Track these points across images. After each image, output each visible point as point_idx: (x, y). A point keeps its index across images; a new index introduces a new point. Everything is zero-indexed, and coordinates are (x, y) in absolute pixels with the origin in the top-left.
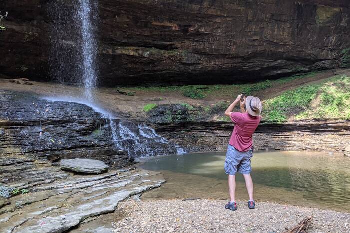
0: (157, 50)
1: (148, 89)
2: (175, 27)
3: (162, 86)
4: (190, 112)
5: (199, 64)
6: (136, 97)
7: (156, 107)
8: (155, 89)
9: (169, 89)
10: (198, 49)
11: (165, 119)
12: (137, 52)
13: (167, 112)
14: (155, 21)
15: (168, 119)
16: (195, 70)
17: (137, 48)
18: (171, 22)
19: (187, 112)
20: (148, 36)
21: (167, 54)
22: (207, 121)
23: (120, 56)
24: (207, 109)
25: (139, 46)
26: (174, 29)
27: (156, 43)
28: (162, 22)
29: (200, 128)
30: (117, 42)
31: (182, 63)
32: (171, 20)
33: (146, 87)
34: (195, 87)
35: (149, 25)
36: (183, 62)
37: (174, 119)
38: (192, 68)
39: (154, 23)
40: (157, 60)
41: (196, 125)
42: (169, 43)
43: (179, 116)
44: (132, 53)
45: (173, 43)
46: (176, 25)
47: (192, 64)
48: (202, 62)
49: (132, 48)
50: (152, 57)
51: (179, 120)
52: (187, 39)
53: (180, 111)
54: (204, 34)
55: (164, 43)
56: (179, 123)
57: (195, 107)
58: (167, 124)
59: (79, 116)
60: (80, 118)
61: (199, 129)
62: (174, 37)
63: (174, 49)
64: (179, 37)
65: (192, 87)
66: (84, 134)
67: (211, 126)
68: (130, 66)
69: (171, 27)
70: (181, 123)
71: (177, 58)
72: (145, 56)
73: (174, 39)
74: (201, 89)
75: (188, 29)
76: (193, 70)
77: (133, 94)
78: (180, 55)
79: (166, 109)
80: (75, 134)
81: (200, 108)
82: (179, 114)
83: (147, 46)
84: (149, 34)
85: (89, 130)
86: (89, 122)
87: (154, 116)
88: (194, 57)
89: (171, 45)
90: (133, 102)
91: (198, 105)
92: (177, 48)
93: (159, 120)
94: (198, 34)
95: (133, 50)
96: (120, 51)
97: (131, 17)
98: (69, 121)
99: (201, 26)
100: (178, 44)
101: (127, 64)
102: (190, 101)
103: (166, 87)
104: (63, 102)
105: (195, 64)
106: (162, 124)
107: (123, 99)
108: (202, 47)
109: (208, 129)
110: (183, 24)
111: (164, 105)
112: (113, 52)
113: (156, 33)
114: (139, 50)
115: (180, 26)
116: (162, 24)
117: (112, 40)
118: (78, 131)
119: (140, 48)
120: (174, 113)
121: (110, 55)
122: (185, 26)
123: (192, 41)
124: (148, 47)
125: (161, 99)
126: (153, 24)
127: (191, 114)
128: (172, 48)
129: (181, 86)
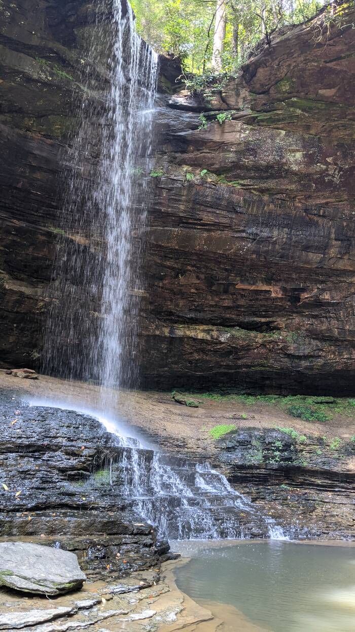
0: (243, 331)
1: (225, 399)
2: (276, 292)
3: (249, 394)
4: (299, 447)
5: (319, 356)
6: (201, 411)
7: (232, 432)
8: (235, 399)
9: (261, 400)
10: (316, 330)
11: (248, 457)
12: (208, 334)
13: (254, 443)
14: (242, 281)
15: (255, 457)
16: (311, 368)
17: (210, 327)
18: (269, 284)
19: (292, 447)
20: (228, 308)
21: (259, 338)
22: (335, 469)
23: (181, 339)
24: (334, 444)
25: (214, 324)
26: (273, 295)
27: (241, 319)
28: (254, 284)
29: (319, 482)
30: (179, 317)
31: (286, 354)
32: (268, 281)
33: (222, 395)
34: (310, 400)
35: (231, 289)
36: (289, 352)
37: (266, 458)
38: (304, 363)
39: (240, 286)
40: (243, 348)
41: (311, 476)
42: (263, 320)
43: (277, 453)
44: (201, 336)
45: (271, 319)
46: (277, 288)
47: (306, 357)
48: (324, 354)
49: (202, 327)
50: (234, 343)
51: (277, 461)
52: (297, 313)
53: (278, 444)
54: (329, 304)
55: (255, 319)
56: (275, 467)
57: (310, 438)
58: (251, 467)
59: (69, 439)
60: (71, 443)
61: (318, 485)
62: (273, 309)
63: (273, 330)
64: (282, 309)
65: (304, 399)
66: (72, 478)
67: (342, 482)
68: (196, 356)
69: (268, 292)
70: (281, 469)
71: (278, 345)
72: (222, 340)
73: (273, 312)
74: (321, 403)
75: (299, 294)
76: (306, 368)
77: (197, 404)
78: (282, 340)
79: (251, 437)
80: (55, 476)
81: (320, 441)
82: (278, 449)
83: (226, 324)
84: (231, 304)
85: (85, 469)
86: (86, 452)
87: (228, 449)
88: (310, 344)
89: (268, 324)
90: (194, 419)
91: (316, 434)
92: (279, 329)
93: (236, 458)
94: (318, 304)
95: (204, 331)
96: (181, 331)
97: (202, 276)
98: (48, 448)
99: (323, 290)
100: (281, 322)
101: (191, 353)
102: (299, 424)
103: (256, 396)
104: (46, 409)
105: (312, 356)
106: (242, 467)
107: (178, 412)
108: (324, 328)
109: (337, 486)
110: (289, 286)
111: (249, 429)
112: (171, 332)
113: (242, 302)
114: (213, 330)
115: (284, 290)
116: (253, 288)
117: (171, 313)
118: (62, 471)
119: (214, 328)
120: (268, 446)
121: (165, 337)
122: (295, 290)
123: (306, 316)
124: (228, 326)
125: (244, 416)
126: (237, 287)
127: (302, 451)
128: (269, 327)
129: (285, 396)
